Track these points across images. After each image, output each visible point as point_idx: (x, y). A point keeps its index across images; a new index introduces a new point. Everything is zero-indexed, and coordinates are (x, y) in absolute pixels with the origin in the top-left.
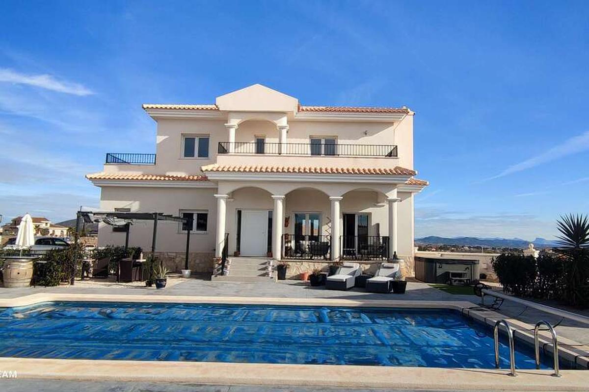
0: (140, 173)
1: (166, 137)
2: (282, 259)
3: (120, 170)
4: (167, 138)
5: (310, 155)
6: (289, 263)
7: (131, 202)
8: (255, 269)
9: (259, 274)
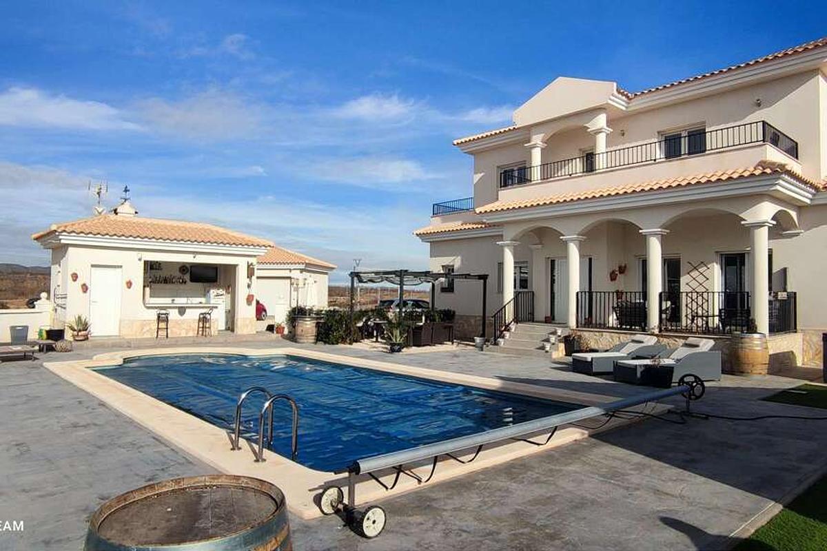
0: (460, 223)
1: (482, 174)
2: (577, 327)
3: (444, 221)
4: (483, 176)
5: (664, 160)
6: (585, 333)
7: (454, 257)
8: (537, 339)
9: (537, 347)
